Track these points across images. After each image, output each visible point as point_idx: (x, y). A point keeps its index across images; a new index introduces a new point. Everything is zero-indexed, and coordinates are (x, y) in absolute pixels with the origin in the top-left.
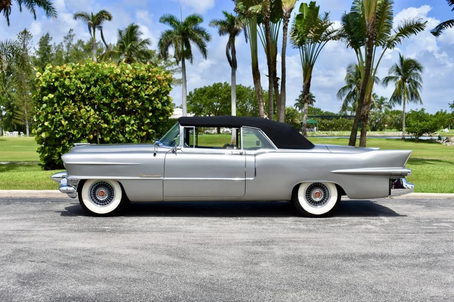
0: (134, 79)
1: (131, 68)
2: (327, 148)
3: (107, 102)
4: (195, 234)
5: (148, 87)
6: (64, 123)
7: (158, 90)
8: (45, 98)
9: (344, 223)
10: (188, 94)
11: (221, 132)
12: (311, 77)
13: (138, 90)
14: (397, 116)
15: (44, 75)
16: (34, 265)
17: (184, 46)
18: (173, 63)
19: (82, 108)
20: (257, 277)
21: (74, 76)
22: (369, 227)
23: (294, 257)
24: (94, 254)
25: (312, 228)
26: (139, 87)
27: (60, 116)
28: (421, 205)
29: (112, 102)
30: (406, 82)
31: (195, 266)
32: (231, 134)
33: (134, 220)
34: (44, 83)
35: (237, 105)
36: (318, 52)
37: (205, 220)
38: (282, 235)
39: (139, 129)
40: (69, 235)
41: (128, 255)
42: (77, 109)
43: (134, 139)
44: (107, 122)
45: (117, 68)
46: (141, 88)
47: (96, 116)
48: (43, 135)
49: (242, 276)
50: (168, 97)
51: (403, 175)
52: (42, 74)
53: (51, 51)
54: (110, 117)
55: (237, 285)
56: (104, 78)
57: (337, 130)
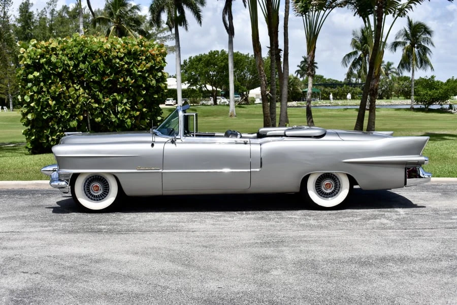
0: (125, 54)
1: (122, 42)
2: (337, 134)
3: (97, 79)
4: (198, 233)
5: (141, 63)
6: (52, 103)
7: (152, 66)
8: (30, 76)
9: (357, 217)
10: (182, 63)
11: (218, 103)
12: (315, 47)
13: (131, 67)
14: (405, 83)
15: (28, 51)
16: (26, 278)
17: (177, 12)
18: (165, 29)
19: (70, 87)
20: (269, 289)
21: (61, 52)
22: (384, 221)
23: (307, 261)
24: (91, 262)
25: (323, 223)
26: (132, 63)
27: (46, 96)
28: (438, 192)
29: (102, 80)
30: (415, 47)
31: (201, 276)
32: (228, 105)
33: (132, 217)
34: (28, 60)
35: (234, 74)
36: (322, 21)
37: (208, 215)
38: (291, 234)
39: (133, 108)
40: (63, 237)
41: (128, 262)
42: (65, 88)
43: (127, 119)
44: (98, 101)
45: (107, 42)
46: (134, 65)
47: (86, 95)
48: (30, 117)
49: (252, 288)
50: (162, 73)
51: (420, 164)
52: (26, 50)
53: (33, 18)
54: (101, 96)
55: (249, 301)
56: (93, 54)
57: (341, 99)
